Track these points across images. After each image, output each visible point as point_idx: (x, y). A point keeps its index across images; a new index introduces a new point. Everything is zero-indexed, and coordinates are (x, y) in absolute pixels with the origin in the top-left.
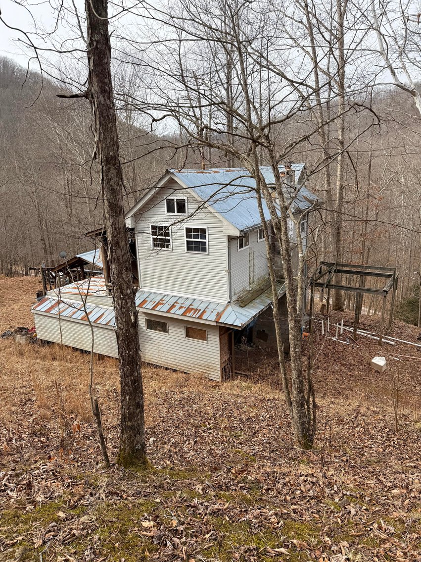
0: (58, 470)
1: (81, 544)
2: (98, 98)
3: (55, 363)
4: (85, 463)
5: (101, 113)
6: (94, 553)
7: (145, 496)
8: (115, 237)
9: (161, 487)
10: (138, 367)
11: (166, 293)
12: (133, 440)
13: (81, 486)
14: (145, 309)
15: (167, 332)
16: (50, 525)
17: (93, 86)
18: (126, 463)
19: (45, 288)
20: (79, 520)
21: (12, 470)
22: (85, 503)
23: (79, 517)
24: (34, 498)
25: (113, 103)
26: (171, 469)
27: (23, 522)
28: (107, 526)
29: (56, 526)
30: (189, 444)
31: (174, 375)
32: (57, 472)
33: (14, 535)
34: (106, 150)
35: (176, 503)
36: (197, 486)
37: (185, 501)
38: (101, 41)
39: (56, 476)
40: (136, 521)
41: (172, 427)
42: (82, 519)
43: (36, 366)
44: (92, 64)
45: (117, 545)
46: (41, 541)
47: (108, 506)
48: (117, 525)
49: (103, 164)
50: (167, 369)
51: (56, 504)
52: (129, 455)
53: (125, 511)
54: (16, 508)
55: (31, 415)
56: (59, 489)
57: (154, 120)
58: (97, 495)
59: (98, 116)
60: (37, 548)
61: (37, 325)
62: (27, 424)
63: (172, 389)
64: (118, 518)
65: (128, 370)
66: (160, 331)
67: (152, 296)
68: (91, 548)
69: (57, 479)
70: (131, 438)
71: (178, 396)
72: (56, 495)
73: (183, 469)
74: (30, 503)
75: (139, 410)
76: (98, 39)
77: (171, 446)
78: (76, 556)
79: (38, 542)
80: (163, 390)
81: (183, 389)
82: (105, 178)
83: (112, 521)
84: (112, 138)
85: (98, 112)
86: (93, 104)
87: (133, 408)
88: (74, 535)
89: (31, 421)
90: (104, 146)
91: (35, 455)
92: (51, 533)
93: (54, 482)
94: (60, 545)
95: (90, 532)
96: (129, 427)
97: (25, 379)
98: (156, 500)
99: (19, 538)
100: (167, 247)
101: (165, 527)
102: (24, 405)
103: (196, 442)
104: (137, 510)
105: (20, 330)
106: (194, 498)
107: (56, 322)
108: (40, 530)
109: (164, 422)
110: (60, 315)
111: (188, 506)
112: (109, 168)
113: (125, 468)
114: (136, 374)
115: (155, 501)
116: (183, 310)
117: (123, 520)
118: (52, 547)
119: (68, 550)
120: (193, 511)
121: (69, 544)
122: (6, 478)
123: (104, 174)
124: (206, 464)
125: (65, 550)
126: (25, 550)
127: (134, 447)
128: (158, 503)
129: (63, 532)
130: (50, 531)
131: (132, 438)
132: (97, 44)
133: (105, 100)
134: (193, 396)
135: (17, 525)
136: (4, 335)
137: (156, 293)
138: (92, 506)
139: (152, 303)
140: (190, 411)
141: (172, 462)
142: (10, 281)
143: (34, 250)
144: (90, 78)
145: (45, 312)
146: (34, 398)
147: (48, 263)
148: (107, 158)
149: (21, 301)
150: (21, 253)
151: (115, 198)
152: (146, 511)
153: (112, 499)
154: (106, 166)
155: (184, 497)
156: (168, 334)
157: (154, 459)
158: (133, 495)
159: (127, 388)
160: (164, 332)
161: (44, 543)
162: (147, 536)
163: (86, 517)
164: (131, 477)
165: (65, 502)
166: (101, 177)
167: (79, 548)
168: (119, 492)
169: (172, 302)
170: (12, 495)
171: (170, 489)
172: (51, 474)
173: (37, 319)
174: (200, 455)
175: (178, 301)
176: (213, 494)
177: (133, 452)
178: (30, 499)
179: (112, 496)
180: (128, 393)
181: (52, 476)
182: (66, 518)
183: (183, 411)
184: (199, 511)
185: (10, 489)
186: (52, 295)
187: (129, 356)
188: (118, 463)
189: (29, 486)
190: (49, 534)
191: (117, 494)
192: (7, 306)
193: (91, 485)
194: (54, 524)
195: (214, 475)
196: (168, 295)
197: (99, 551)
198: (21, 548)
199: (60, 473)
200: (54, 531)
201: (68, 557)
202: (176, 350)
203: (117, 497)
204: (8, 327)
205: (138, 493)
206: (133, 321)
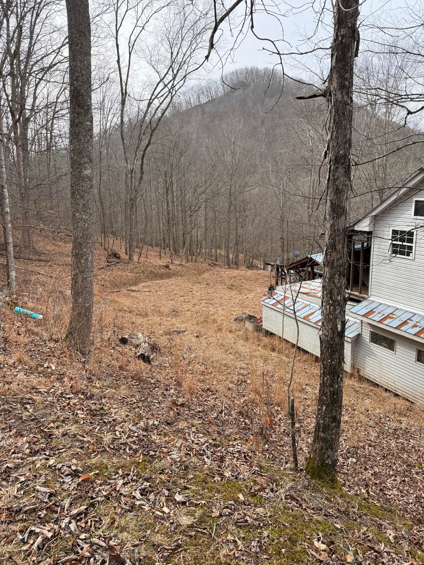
0: (250, 454)
1: (251, 533)
2: (335, 95)
3: (274, 354)
4: (276, 458)
5: (337, 111)
6: (260, 547)
7: (326, 515)
8: (333, 239)
9: (345, 514)
10: (339, 379)
11: (399, 307)
12: (324, 453)
13: (265, 478)
14: (370, 320)
15: (393, 350)
16: (229, 502)
17: (332, 84)
18: (314, 474)
19: (277, 284)
20: (255, 509)
21: (213, 439)
22: (264, 495)
23: (255, 506)
24: (223, 471)
25: (351, 98)
26: (365, 499)
27: (208, 489)
28: (278, 527)
29: (234, 505)
30: (395, 480)
31: (394, 400)
32: (248, 456)
33: (199, 497)
34: (337, 149)
35: (358, 538)
36: (389, 531)
37: (369, 541)
38: (347, 35)
39: (247, 459)
40: (308, 537)
41: (378, 454)
42: (258, 510)
43: (257, 353)
44: (334, 61)
45: (283, 550)
46: (218, 513)
47: (285, 508)
48: (288, 531)
49: (331, 163)
50: (386, 390)
51: (239, 485)
52: (318, 466)
53: (300, 521)
54: (207, 474)
55: (244, 396)
56: (245, 472)
57: (409, 113)
58: (278, 493)
59: (334, 114)
60: (214, 517)
61: (264, 316)
62: (238, 403)
63: (388, 414)
64: (291, 525)
65: (328, 380)
66: (385, 347)
67: (381, 308)
68: (258, 541)
69: (246, 462)
70: (322, 449)
71: (394, 425)
72: (241, 477)
73: (378, 504)
74: (219, 474)
75: (334, 424)
76: (345, 33)
77: (372, 475)
78: (244, 542)
79: (216, 513)
80: (377, 411)
81: (402, 419)
82: (331, 178)
83: (285, 525)
84: (345, 136)
85: (333, 110)
86: (330, 102)
87: (329, 421)
88: (247, 521)
89: (242, 401)
90: (335, 145)
91: (236, 433)
92: (228, 510)
93: (243, 464)
94: (233, 524)
95: (261, 525)
96: (322, 438)
97: (246, 362)
98: (336, 525)
99: (202, 502)
100: (408, 255)
101: (337, 557)
102: (239, 385)
103: (404, 481)
104: (312, 525)
105: (250, 318)
106: (381, 543)
107: (280, 316)
108: (220, 502)
109: (371, 446)
110: (284, 310)
111: (371, 548)
112: (337, 168)
113: (311, 478)
114: (337, 386)
115: (334, 526)
116: (417, 330)
117: (296, 529)
118: (225, 522)
119: (239, 532)
120: (376, 556)
121: (240, 527)
122: (206, 444)
123: (331, 174)
124: (409, 510)
125: (236, 531)
126: (204, 514)
127: (324, 461)
128: (337, 529)
129: (238, 514)
130: (227, 507)
131: (323, 451)
132: (342, 39)
133: (343, 96)
134: (413, 429)
135: (204, 489)
136: (237, 320)
137: (386, 305)
138: (270, 502)
139: (381, 315)
140: (406, 445)
141: (368, 492)
142: (250, 273)
143: (273, 247)
144: (330, 77)
145: (272, 305)
146: (249, 382)
147: (283, 261)
148: (336, 157)
149: (255, 292)
150: (262, 248)
151: (339, 198)
152: (322, 531)
153: (291, 504)
154: (334, 165)
155: (369, 536)
156: (394, 353)
157: (349, 482)
158: (313, 509)
159: (325, 398)
160: (391, 349)
161: (221, 516)
162: (315, 558)
163: (261, 509)
164: (315, 490)
165: (247, 487)
166: (328, 177)
167: (248, 536)
168: (299, 499)
169: (405, 317)
170: (206, 461)
171: (355, 520)
172: (243, 456)
173: (264, 310)
174: (405, 498)
175: (412, 319)
176: (406, 548)
177: (322, 464)
178: (220, 471)
179: (292, 500)
180: (325, 403)
181: (243, 458)
182: (244, 502)
183: (397, 443)
184: (383, 560)
185: (206, 456)
186: (280, 291)
187: (330, 366)
188: (306, 470)
189: (222, 459)
190: (227, 510)
191: (298, 500)
192: (243, 294)
193: (274, 481)
194: (232, 502)
195: (415, 528)
196: (401, 310)
197: (265, 549)
198: (201, 511)
199: (250, 457)
200: (231, 509)
201: (237, 539)
202: (401, 373)
203: (297, 503)
204: (241, 312)
205: (319, 509)
206: (339, 329)
